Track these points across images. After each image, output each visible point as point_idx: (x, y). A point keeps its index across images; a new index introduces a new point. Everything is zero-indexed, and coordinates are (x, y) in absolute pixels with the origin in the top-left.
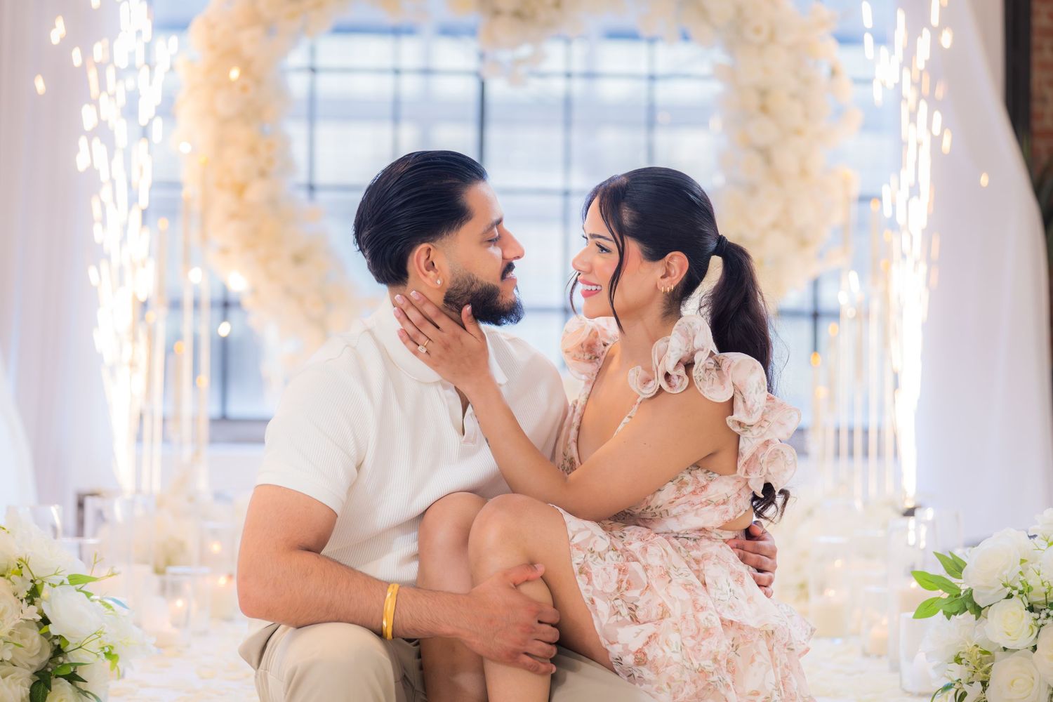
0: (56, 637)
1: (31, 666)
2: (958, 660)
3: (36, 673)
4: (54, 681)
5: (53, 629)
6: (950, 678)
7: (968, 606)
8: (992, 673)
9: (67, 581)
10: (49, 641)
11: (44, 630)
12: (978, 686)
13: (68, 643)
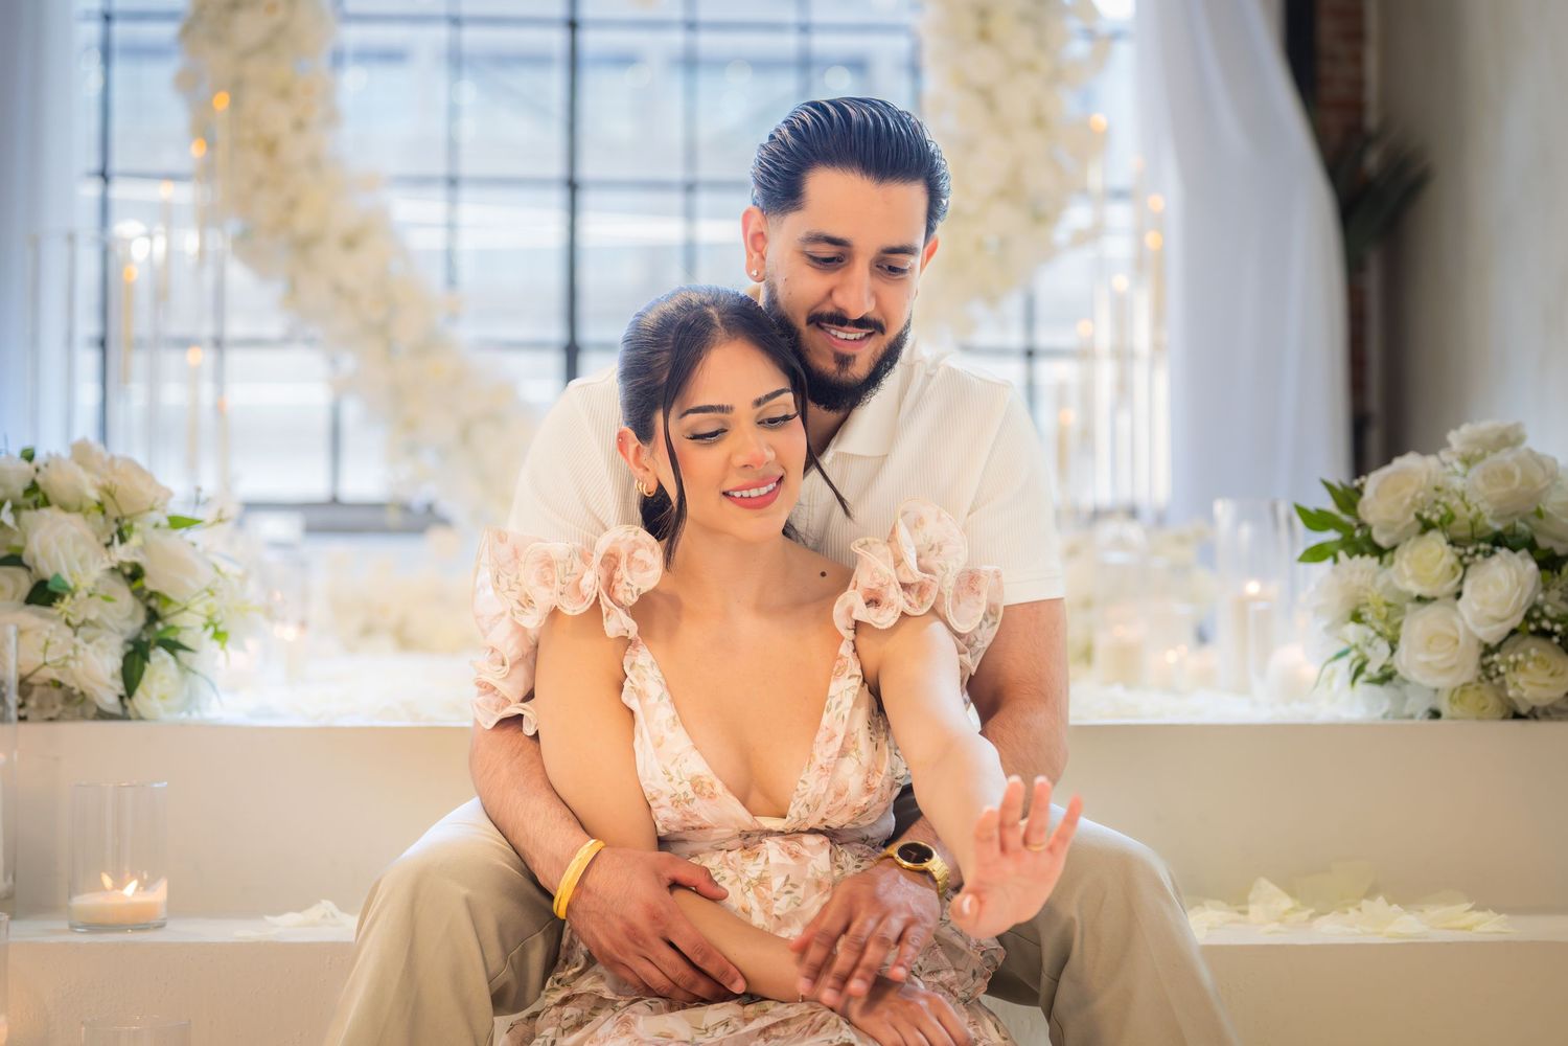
0: (153, 595)
1: (122, 632)
2: (1357, 617)
3: (128, 642)
4: (152, 654)
5: (149, 584)
6: (1345, 640)
7: (1366, 548)
8: (1403, 630)
9: (165, 522)
10: (143, 602)
11: (137, 585)
12: (1384, 648)
13: (168, 601)
